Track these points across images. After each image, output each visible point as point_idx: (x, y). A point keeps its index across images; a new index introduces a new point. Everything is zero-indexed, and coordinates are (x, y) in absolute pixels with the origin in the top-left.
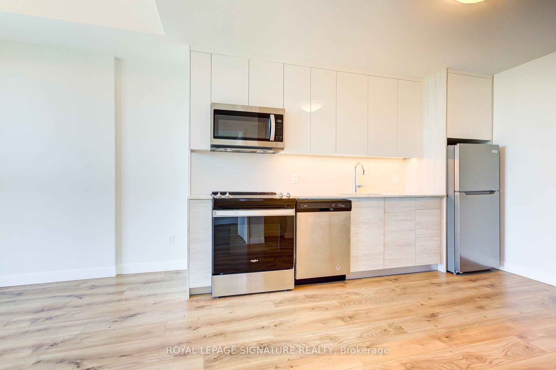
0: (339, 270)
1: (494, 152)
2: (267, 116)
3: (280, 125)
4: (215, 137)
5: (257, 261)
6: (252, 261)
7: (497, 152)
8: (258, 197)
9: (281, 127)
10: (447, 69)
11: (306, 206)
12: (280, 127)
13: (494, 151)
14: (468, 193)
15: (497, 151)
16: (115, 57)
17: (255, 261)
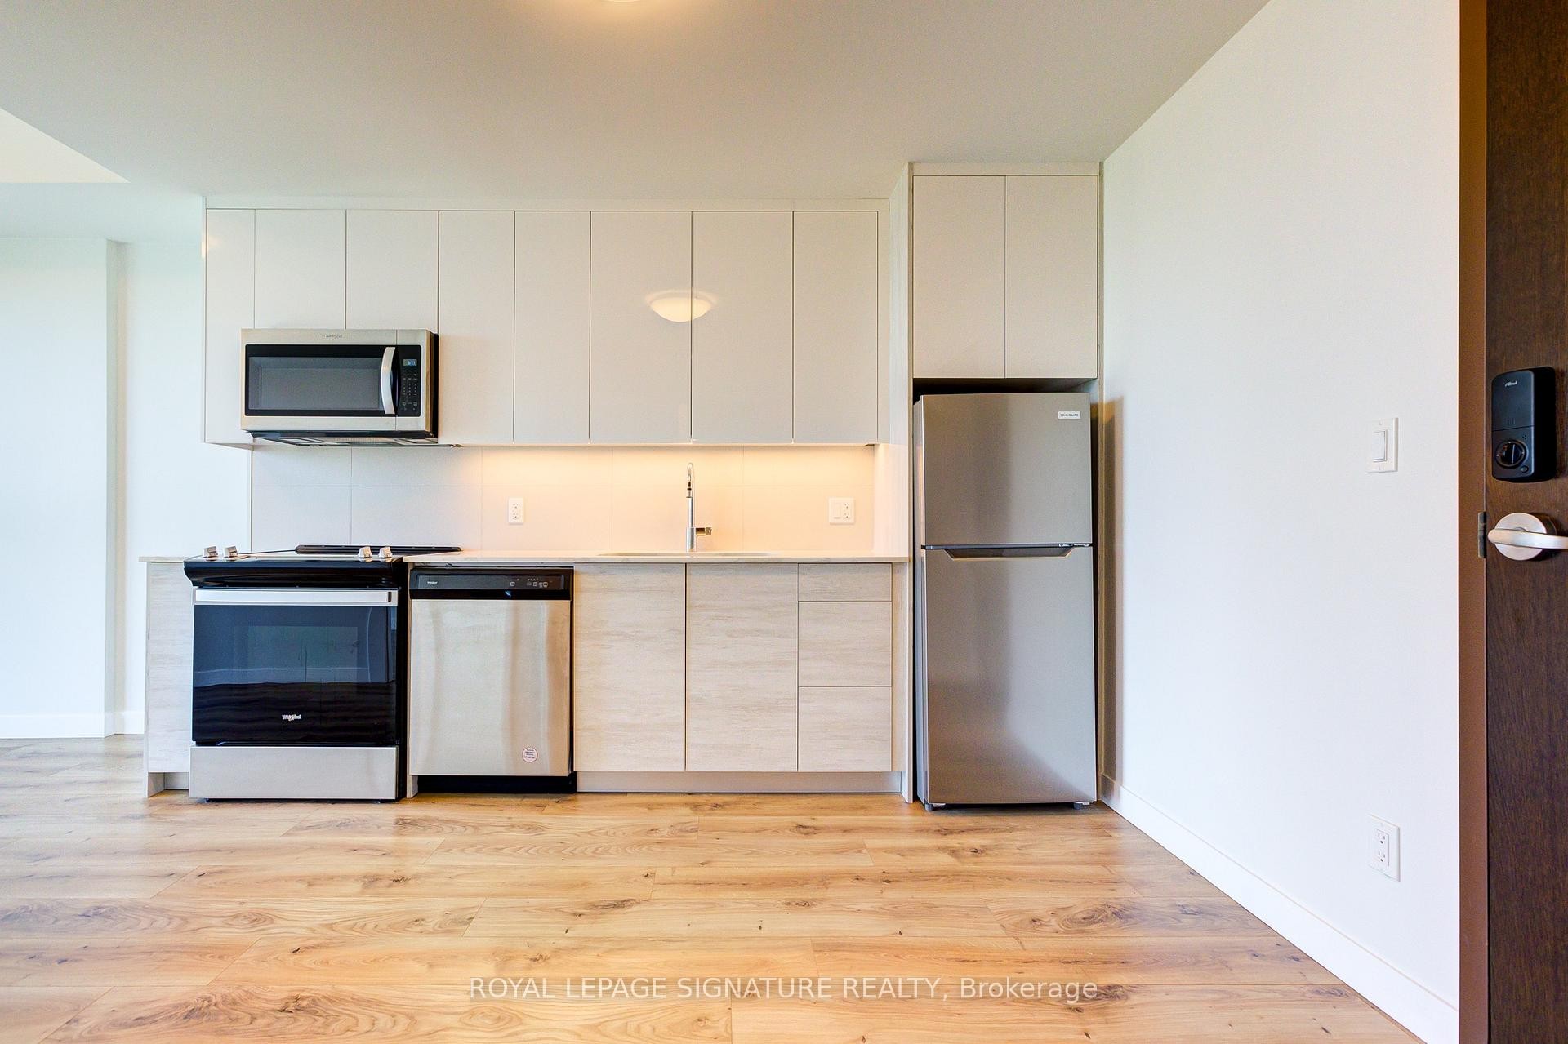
0: (531, 760)
1: (1064, 417)
2: (377, 351)
3: (412, 373)
4: (249, 412)
5: (299, 717)
6: (285, 717)
7: (1079, 417)
8: (326, 559)
9: (415, 377)
10: (911, 165)
11: (433, 583)
12: (413, 377)
13: (1063, 413)
14: (956, 552)
15: (1079, 413)
16: (109, 241)
17: (293, 719)
